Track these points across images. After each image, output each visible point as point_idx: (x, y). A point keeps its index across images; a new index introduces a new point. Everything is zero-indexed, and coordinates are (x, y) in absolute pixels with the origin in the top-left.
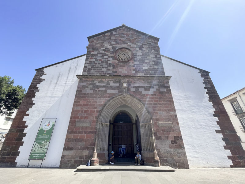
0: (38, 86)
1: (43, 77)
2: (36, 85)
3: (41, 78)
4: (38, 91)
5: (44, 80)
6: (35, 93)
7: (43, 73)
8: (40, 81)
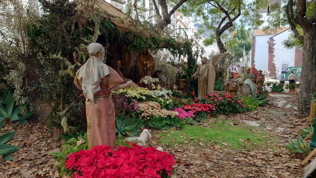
0: (273, 47)
1: (274, 42)
2: (272, 47)
3: (273, 43)
4: (275, 50)
5: (275, 44)
6: (273, 51)
7: (273, 40)
8: (274, 45)
